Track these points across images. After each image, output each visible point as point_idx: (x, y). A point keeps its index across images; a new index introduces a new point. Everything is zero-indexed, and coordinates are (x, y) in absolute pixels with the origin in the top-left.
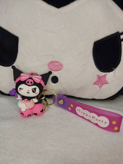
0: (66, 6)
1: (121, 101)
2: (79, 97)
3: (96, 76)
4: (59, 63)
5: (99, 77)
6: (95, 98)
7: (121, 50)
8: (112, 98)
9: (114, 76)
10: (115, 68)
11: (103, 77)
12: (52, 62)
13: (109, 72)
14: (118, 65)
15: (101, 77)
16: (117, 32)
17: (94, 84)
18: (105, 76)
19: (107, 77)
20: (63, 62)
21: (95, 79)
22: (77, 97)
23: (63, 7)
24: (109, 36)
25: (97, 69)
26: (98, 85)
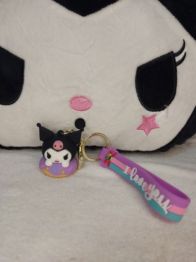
0: (96, 13)
1: (177, 154)
3: (141, 117)
4: (86, 99)
5: (145, 119)
6: (140, 150)
7: (177, 79)
8: (164, 150)
9: (167, 116)
10: (168, 105)
11: (150, 118)
12: (76, 97)
13: (160, 111)
14: (172, 101)
15: (148, 118)
16: (169, 52)
17: (138, 129)
18: (154, 116)
19: (157, 118)
20: (93, 98)
21: (140, 121)
23: (91, 15)
24: (159, 58)
25: (142, 107)
26: (143, 130)
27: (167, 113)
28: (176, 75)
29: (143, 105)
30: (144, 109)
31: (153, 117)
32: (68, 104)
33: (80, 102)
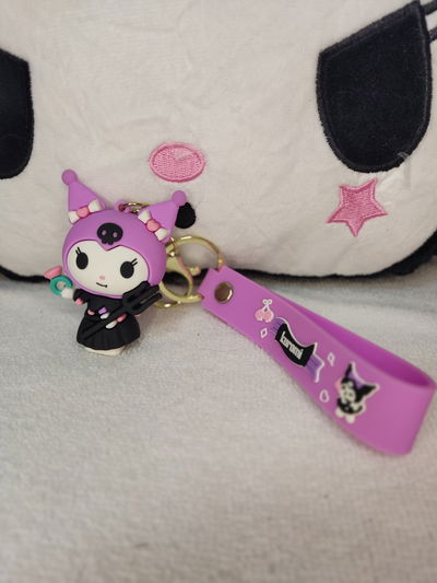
2: (279, 272)
3: (337, 189)
4: (189, 149)
5: (348, 193)
6: (339, 272)
7: (430, 79)
8: (402, 270)
9: (407, 184)
10: (410, 153)
11: (362, 190)
12: (166, 148)
13: (386, 169)
14: (420, 140)
15: (357, 192)
16: (409, 2)
18: (370, 186)
19: (380, 189)
20: (206, 146)
21: (333, 201)
22: (273, 271)
24: (378, 22)
25: (339, 163)
26: (344, 224)
27: (407, 174)
28: (430, 69)
29: (339, 158)
30: (344, 168)
31: (368, 186)
32: (146, 167)
33: (174, 159)
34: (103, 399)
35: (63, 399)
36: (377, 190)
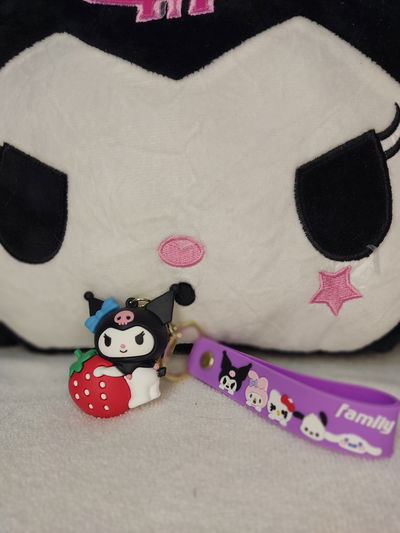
0: (202, 70)
2: (269, 347)
3: (317, 274)
4: (192, 241)
5: (327, 278)
6: (324, 349)
7: (390, 187)
9: (377, 270)
10: (377, 246)
11: (338, 276)
12: (171, 240)
13: (358, 258)
14: (385, 235)
15: (334, 277)
16: (366, 131)
17: (314, 301)
18: (345, 272)
20: (204, 238)
21: (314, 285)
22: (264, 346)
23: (191, 76)
24: (342, 145)
25: (317, 253)
26: (325, 304)
27: (376, 262)
28: (388, 179)
29: (317, 249)
30: (322, 257)
31: (344, 272)
32: (155, 255)
33: (179, 249)
34: (105, 463)
35: (69, 460)
36: (352, 276)
